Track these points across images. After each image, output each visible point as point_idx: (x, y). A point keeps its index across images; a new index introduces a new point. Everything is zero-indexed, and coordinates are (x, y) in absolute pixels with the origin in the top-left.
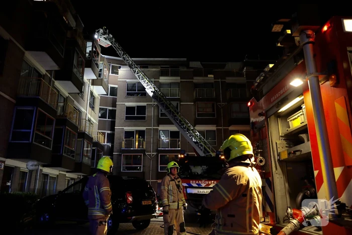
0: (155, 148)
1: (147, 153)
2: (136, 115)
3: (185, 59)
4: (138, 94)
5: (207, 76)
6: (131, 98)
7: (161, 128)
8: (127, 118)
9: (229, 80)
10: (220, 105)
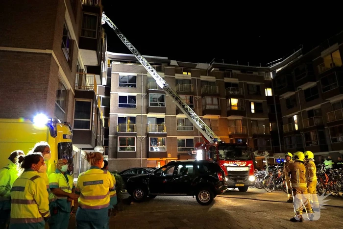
0: (145, 132)
1: (138, 136)
2: (127, 104)
3: (167, 58)
4: (129, 85)
5: (182, 74)
6: (123, 89)
7: (150, 115)
8: (120, 106)
9: (203, 78)
10: (196, 98)
